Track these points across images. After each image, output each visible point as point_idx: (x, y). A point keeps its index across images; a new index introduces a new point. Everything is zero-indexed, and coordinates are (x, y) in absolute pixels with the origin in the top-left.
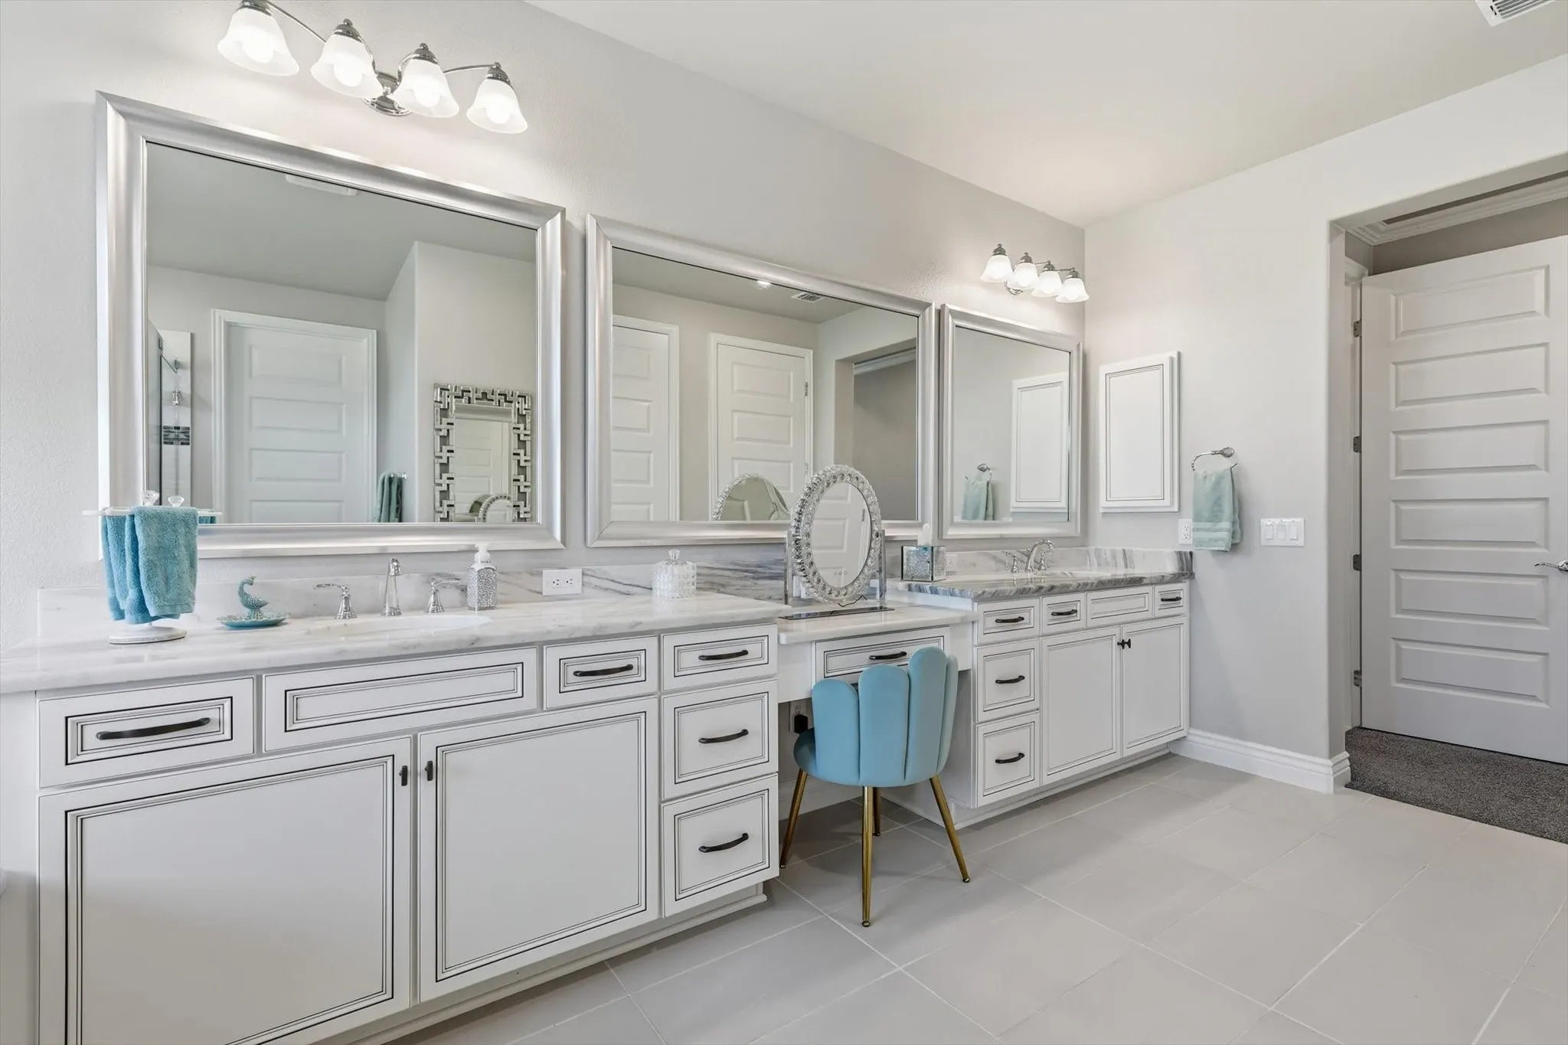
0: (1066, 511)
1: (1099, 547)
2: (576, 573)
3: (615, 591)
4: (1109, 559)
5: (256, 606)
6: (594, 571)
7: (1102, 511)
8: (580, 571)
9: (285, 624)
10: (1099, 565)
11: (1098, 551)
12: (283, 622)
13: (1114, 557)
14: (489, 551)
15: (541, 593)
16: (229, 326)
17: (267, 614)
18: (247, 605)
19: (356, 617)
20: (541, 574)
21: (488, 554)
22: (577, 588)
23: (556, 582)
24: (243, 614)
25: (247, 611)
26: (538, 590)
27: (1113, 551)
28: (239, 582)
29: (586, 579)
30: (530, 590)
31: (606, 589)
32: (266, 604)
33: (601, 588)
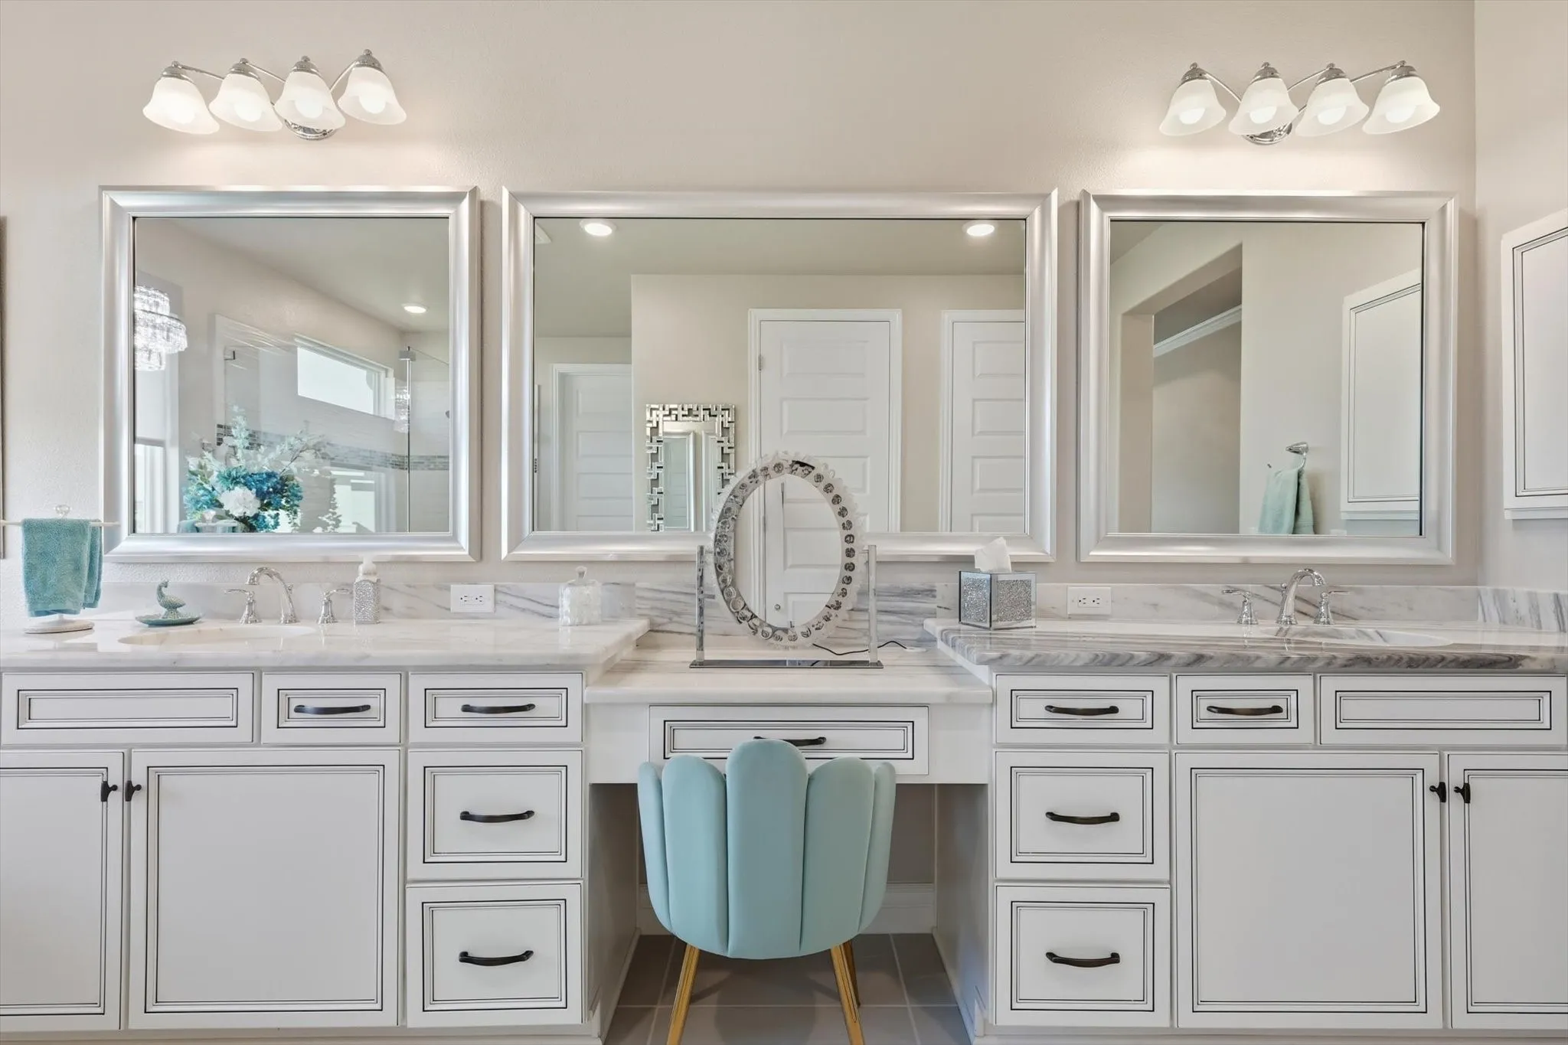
0: (1417, 517)
1: (1501, 588)
2: (487, 589)
3: (534, 612)
4: (1524, 610)
5: (172, 607)
6: (508, 588)
7: (1508, 516)
8: (490, 587)
9: (200, 622)
10: (1503, 622)
11: (1499, 596)
12: (199, 621)
13: (1535, 608)
14: (374, 563)
15: (449, 609)
16: (563, 378)
17: (184, 613)
18: (165, 606)
19: (260, 622)
20: (448, 589)
21: (374, 566)
22: (488, 606)
23: (464, 598)
24: (160, 612)
25: (164, 610)
26: (447, 607)
27: (1532, 597)
28: (157, 586)
29: (500, 597)
30: (438, 606)
31: (524, 610)
32: (184, 605)
33: (518, 608)
